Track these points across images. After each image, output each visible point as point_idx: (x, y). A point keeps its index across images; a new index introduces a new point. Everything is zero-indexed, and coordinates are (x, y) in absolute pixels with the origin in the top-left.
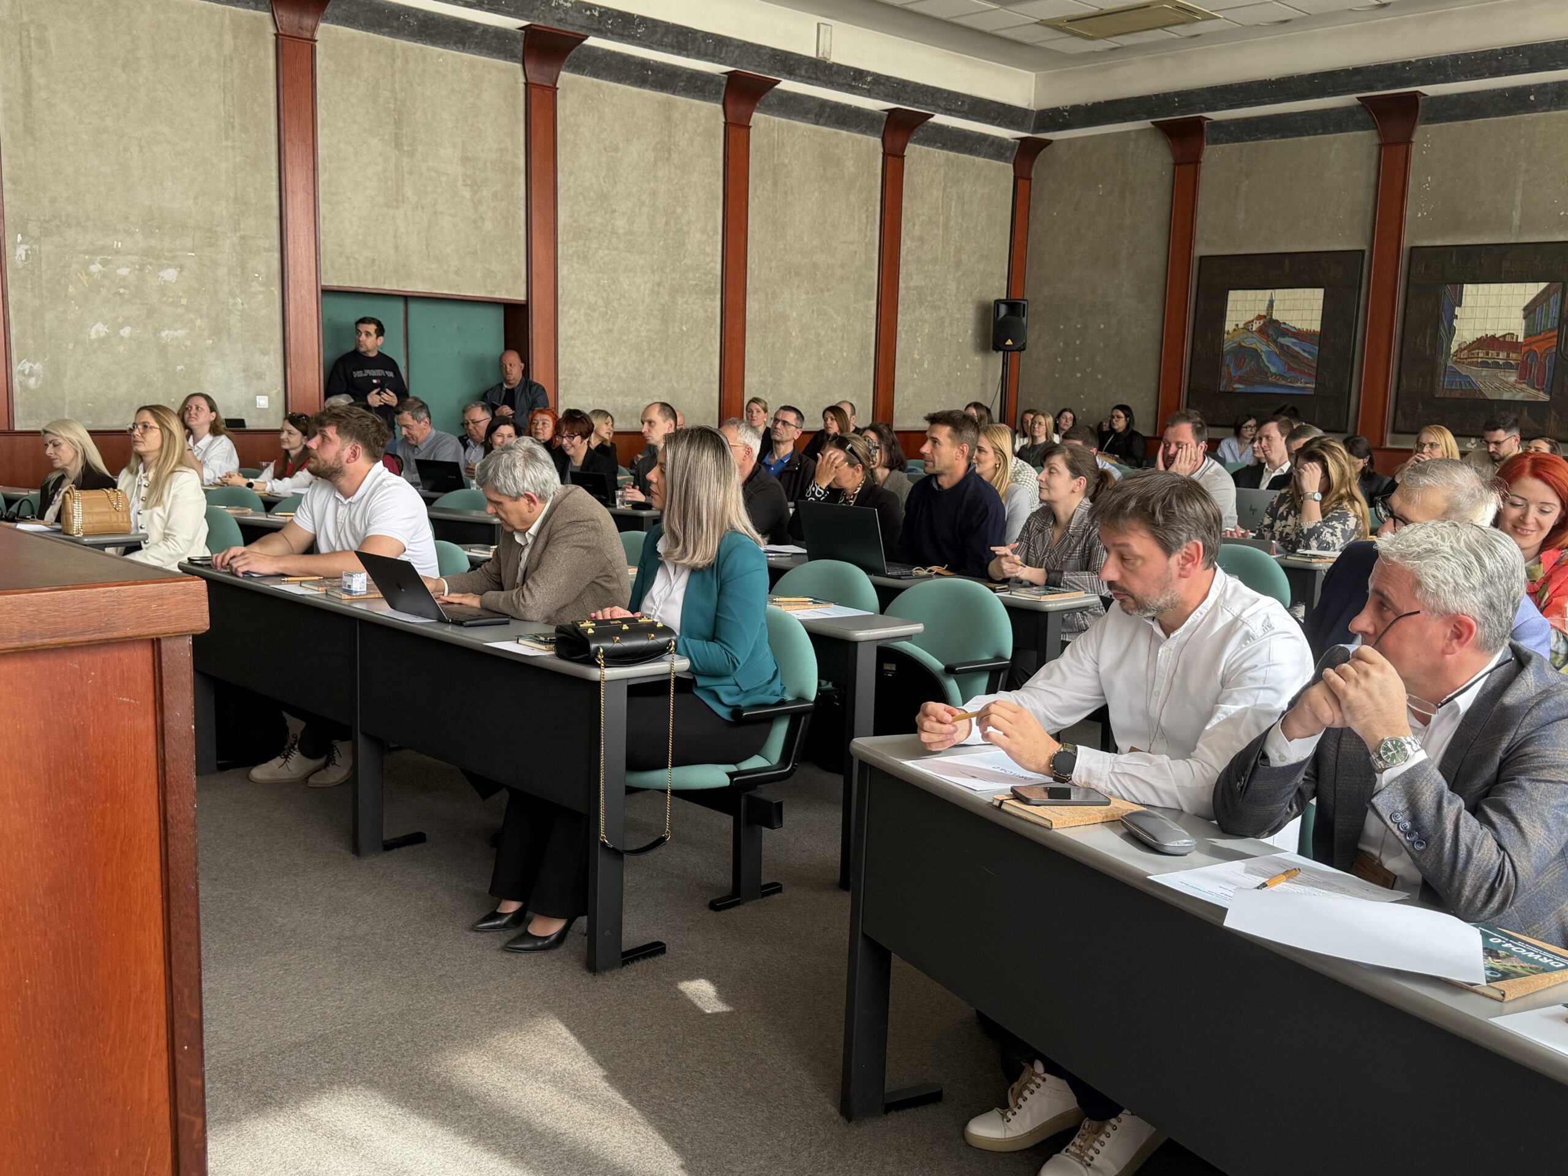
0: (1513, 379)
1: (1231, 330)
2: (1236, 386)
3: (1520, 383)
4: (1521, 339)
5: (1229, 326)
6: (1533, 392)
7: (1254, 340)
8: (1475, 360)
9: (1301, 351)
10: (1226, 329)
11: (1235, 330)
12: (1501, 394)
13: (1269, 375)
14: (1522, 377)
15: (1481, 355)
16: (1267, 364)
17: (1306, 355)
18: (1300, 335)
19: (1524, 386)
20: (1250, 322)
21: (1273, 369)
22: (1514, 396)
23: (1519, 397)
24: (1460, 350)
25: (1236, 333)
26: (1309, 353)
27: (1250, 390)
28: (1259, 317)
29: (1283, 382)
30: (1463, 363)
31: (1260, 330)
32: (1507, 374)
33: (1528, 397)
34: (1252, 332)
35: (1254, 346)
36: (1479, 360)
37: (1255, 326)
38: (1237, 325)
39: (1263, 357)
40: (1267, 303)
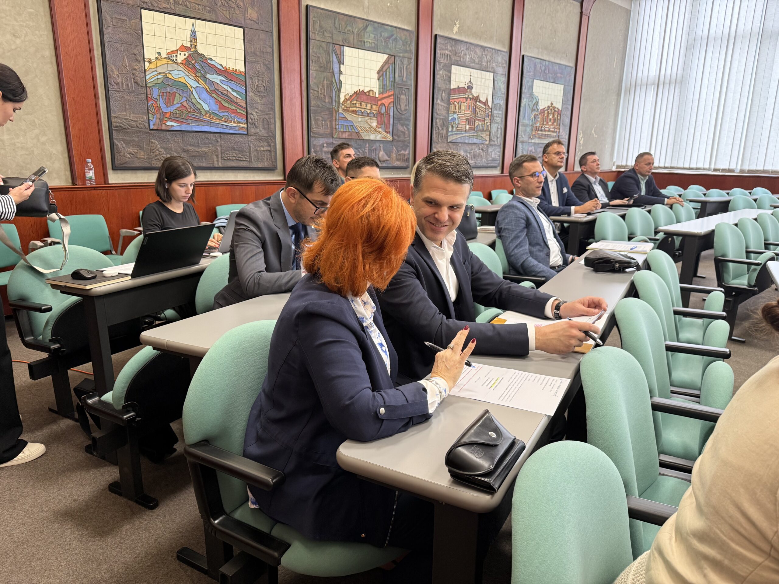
0: (374, 124)
1: (153, 59)
2: (169, 123)
3: (379, 128)
4: (377, 95)
5: (150, 53)
6: (385, 134)
7: (180, 73)
8: (354, 109)
9: (229, 90)
10: (146, 57)
11: (157, 58)
12: (369, 136)
13: (203, 113)
14: (380, 123)
15: (357, 105)
16: (199, 100)
17: (235, 94)
18: (225, 73)
19: (380, 130)
20: (173, 52)
21: (206, 107)
22: (376, 136)
23: (379, 137)
24: (346, 100)
25: (159, 63)
26: (236, 91)
27: (184, 127)
28: (184, 48)
29: (217, 121)
30: (348, 111)
31: (187, 63)
32: (372, 121)
33: (383, 138)
34: (177, 63)
35: (182, 80)
36: (357, 109)
37: (181, 57)
38: (159, 53)
39: (194, 93)
40: (189, 33)
